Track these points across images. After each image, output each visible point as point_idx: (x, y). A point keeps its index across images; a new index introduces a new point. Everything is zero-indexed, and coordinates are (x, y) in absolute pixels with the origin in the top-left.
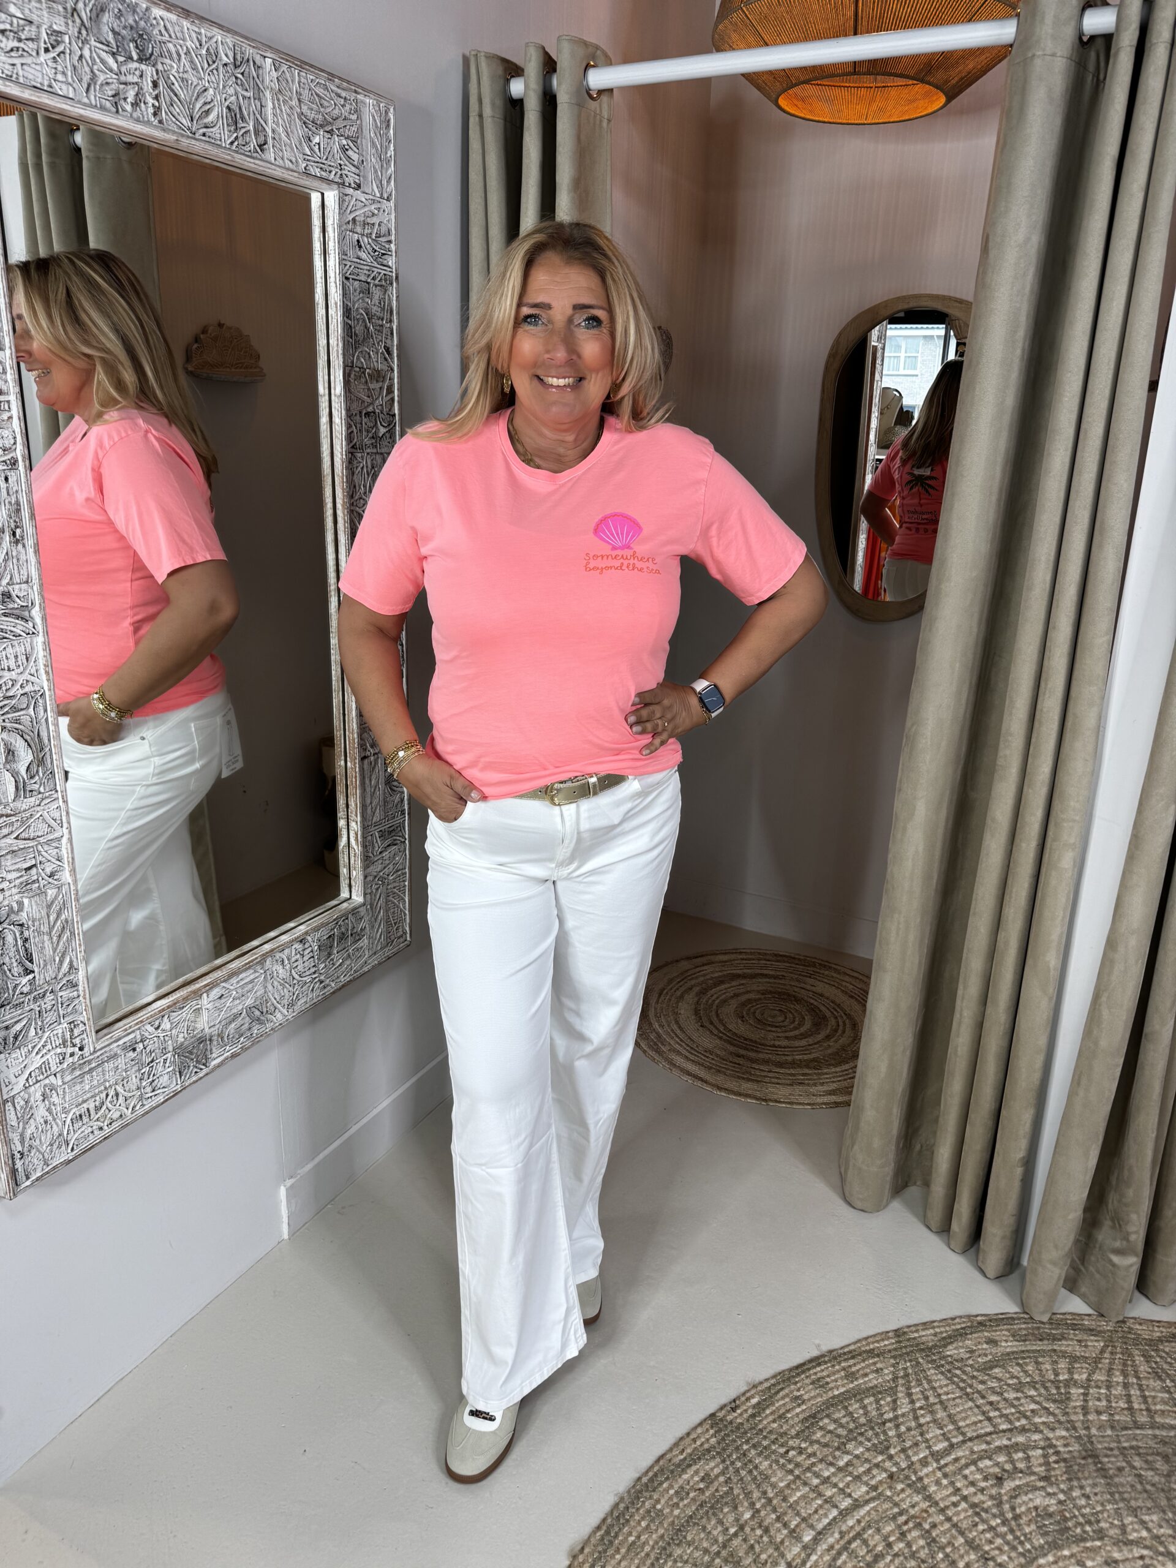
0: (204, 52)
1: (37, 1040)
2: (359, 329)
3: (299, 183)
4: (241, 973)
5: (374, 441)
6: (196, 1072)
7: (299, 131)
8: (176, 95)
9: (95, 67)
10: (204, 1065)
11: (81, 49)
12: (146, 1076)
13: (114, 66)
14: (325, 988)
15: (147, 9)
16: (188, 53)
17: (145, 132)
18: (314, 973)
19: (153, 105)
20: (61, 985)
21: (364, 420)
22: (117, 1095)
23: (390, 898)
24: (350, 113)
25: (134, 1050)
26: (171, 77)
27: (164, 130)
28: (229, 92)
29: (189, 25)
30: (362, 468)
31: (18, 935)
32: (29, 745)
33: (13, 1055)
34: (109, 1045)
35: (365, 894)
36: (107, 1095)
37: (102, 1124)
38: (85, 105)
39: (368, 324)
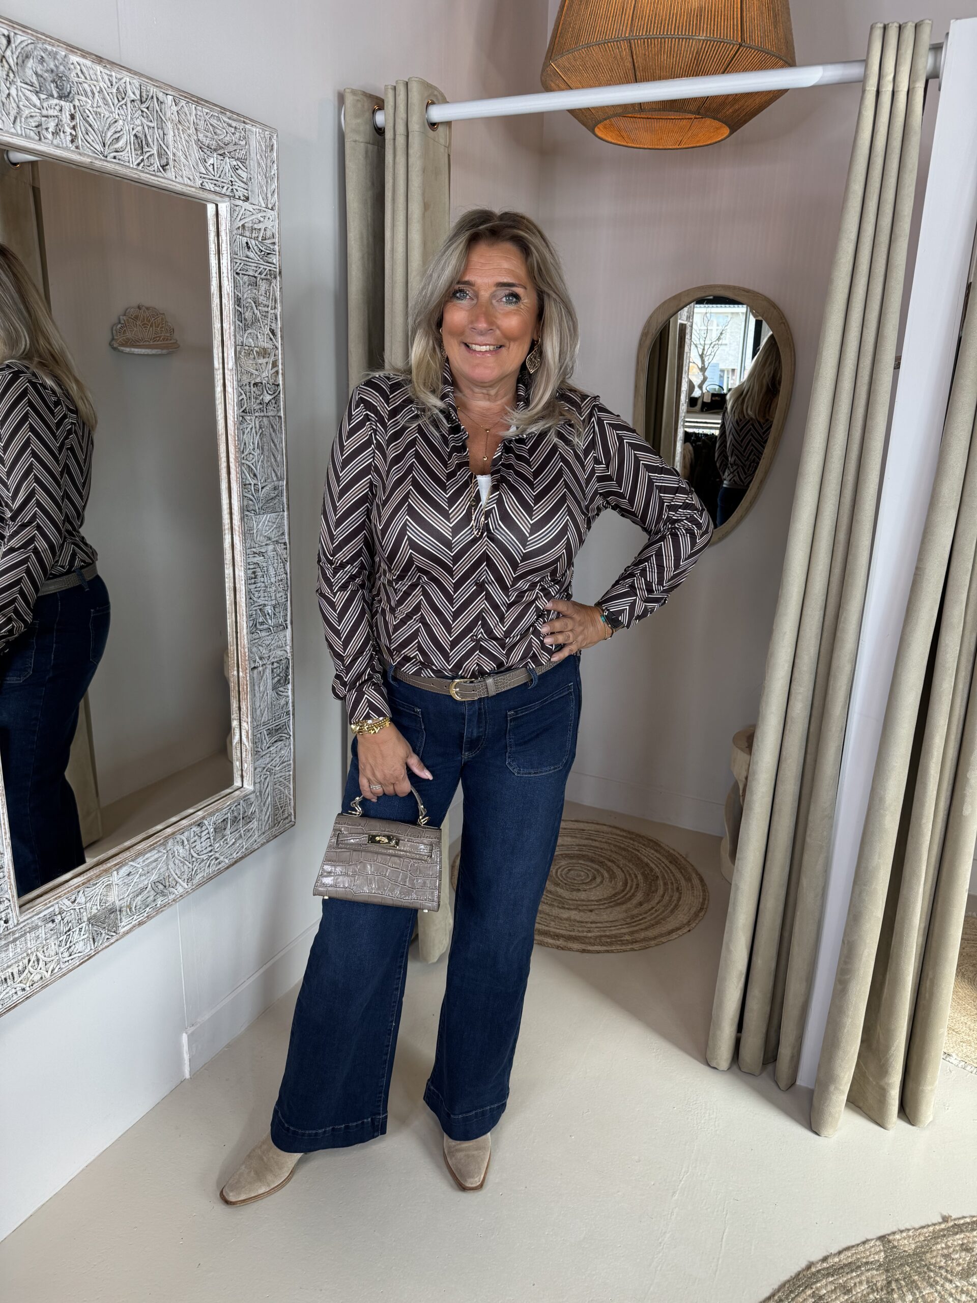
0: (114, 91)
2: (248, 315)
3: (195, 197)
4: (146, 853)
5: (261, 406)
6: (108, 939)
7: (195, 153)
8: (90, 125)
9: (21, 103)
10: (114, 932)
11: (8, 89)
12: (63, 943)
13: (38, 103)
14: (220, 864)
15: (65, 56)
16: (101, 91)
17: (63, 156)
18: (211, 851)
19: (71, 134)
21: (253, 389)
22: (38, 960)
23: (277, 786)
24: (240, 140)
25: (53, 921)
26: (87, 111)
27: (80, 154)
28: (136, 123)
29: (102, 69)
30: (252, 429)
34: (30, 918)
35: (255, 783)
36: (29, 961)
37: (24, 986)
38: (12, 134)
39: (256, 311)
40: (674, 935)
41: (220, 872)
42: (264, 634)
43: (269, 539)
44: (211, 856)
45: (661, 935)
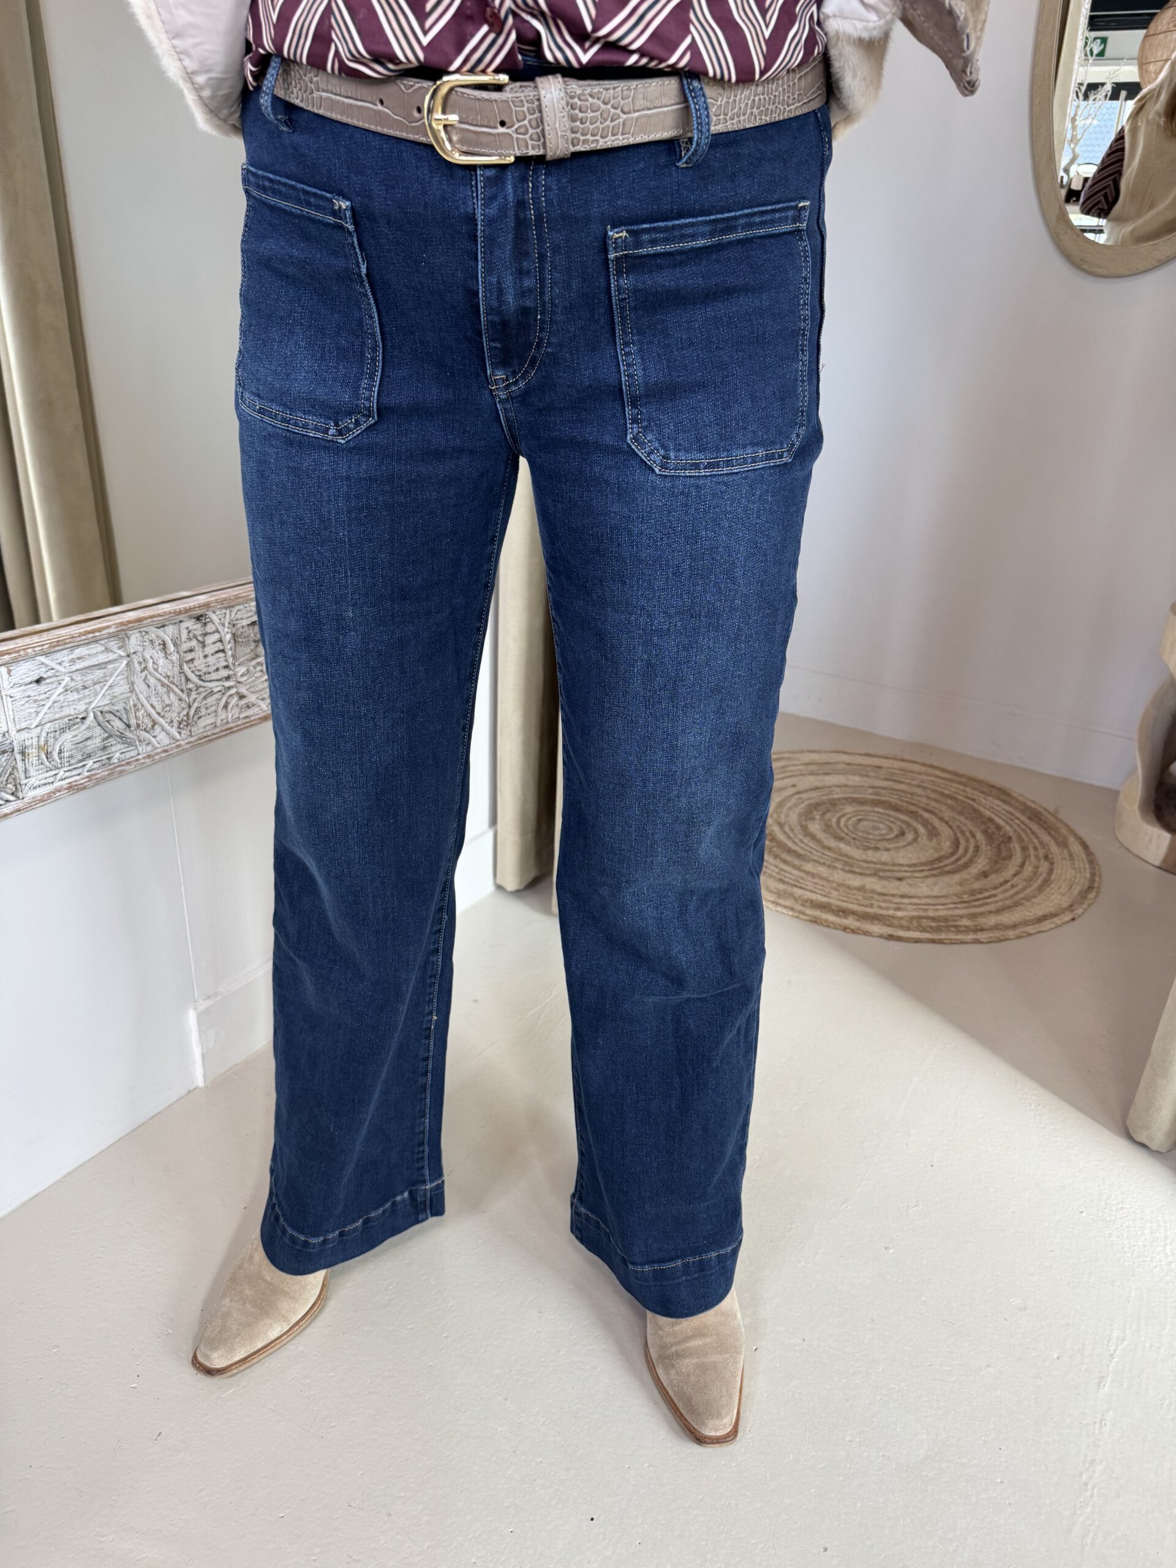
4: (78, 646)
10: (11, 793)
40: (1047, 925)
44: (229, 688)
45: (1026, 923)
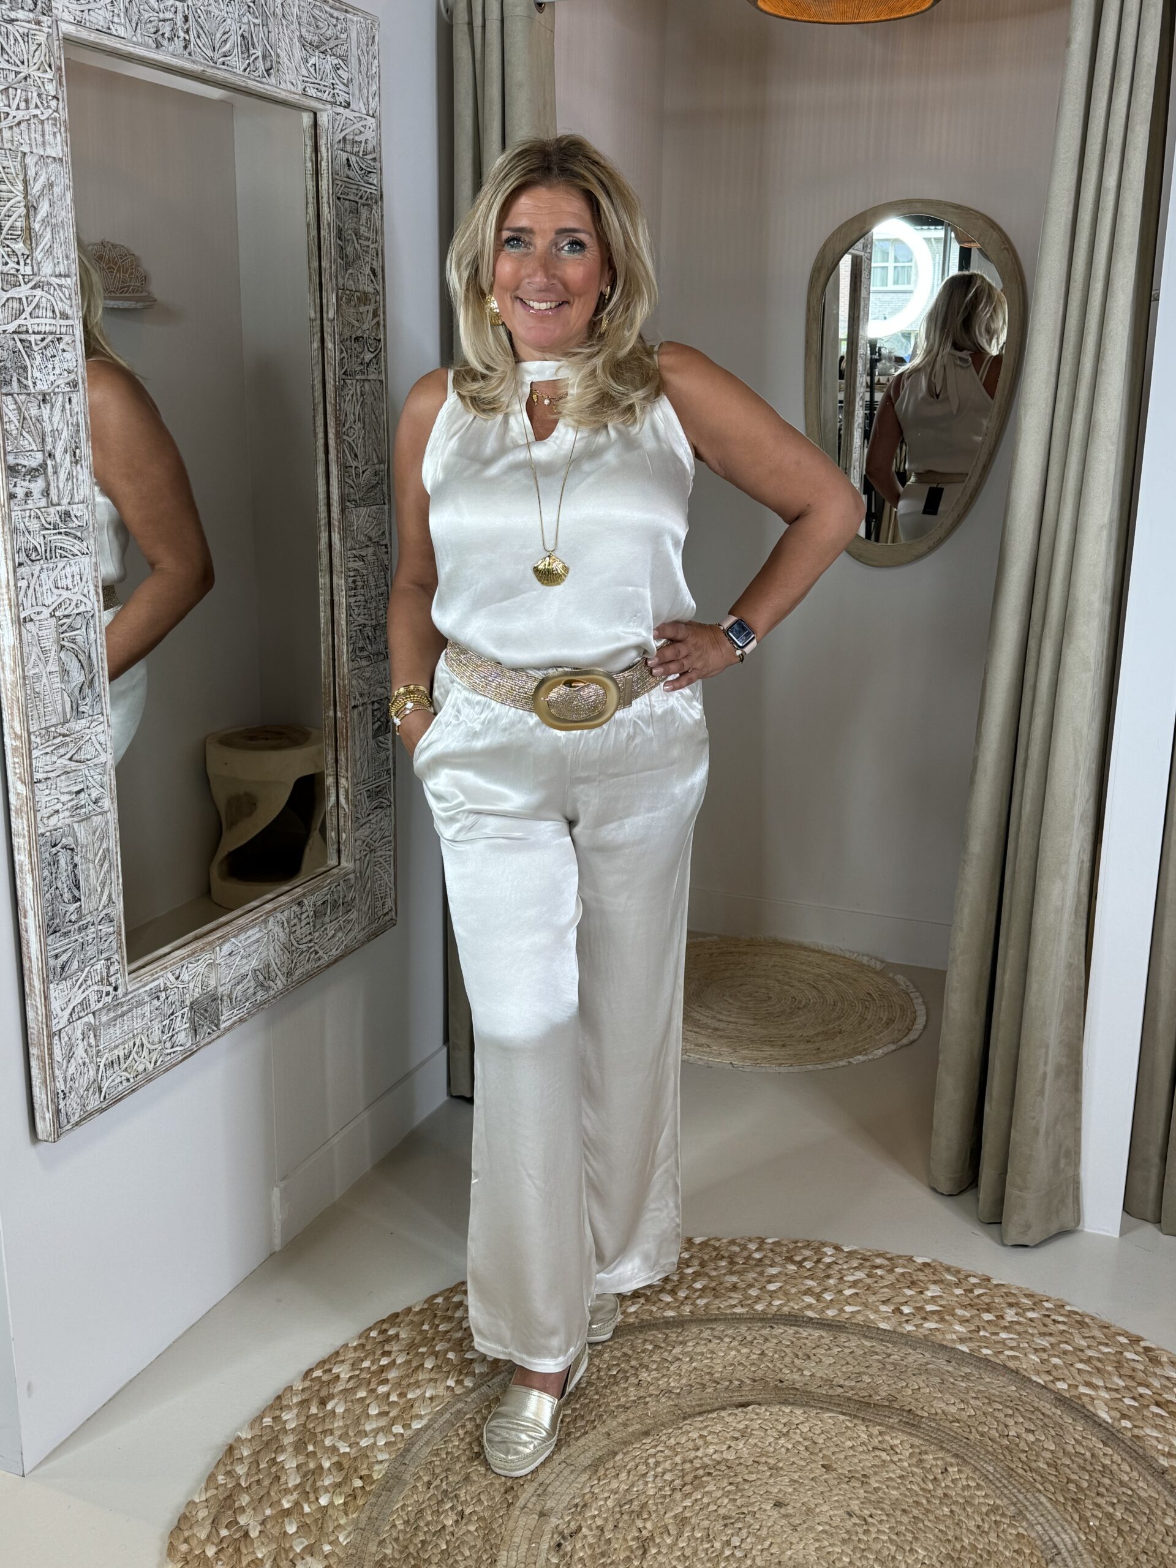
1: (80, 973)
2: (349, 250)
3: (297, 105)
4: (248, 930)
5: (362, 367)
6: (209, 1033)
7: (298, 53)
8: (202, 28)
9: (142, 7)
12: (166, 1031)
13: (156, 5)
14: (320, 959)
17: (178, 65)
18: (310, 941)
19: (184, 38)
20: (100, 918)
21: (354, 345)
22: (142, 1045)
23: (379, 867)
24: (341, 32)
25: (158, 998)
26: (199, 11)
27: (194, 62)
28: (243, 21)
30: (352, 395)
31: (69, 858)
32: (82, 665)
33: (61, 987)
34: (139, 988)
35: (355, 860)
36: (134, 1044)
37: (129, 1076)
38: (134, 43)
39: (357, 245)
41: (320, 970)
42: (364, 663)
43: (370, 539)
44: (311, 947)
